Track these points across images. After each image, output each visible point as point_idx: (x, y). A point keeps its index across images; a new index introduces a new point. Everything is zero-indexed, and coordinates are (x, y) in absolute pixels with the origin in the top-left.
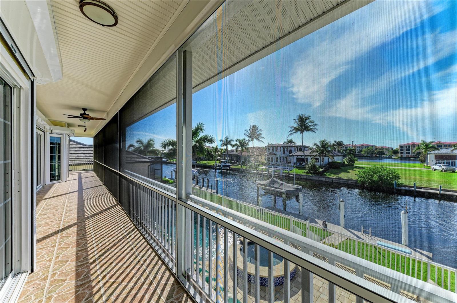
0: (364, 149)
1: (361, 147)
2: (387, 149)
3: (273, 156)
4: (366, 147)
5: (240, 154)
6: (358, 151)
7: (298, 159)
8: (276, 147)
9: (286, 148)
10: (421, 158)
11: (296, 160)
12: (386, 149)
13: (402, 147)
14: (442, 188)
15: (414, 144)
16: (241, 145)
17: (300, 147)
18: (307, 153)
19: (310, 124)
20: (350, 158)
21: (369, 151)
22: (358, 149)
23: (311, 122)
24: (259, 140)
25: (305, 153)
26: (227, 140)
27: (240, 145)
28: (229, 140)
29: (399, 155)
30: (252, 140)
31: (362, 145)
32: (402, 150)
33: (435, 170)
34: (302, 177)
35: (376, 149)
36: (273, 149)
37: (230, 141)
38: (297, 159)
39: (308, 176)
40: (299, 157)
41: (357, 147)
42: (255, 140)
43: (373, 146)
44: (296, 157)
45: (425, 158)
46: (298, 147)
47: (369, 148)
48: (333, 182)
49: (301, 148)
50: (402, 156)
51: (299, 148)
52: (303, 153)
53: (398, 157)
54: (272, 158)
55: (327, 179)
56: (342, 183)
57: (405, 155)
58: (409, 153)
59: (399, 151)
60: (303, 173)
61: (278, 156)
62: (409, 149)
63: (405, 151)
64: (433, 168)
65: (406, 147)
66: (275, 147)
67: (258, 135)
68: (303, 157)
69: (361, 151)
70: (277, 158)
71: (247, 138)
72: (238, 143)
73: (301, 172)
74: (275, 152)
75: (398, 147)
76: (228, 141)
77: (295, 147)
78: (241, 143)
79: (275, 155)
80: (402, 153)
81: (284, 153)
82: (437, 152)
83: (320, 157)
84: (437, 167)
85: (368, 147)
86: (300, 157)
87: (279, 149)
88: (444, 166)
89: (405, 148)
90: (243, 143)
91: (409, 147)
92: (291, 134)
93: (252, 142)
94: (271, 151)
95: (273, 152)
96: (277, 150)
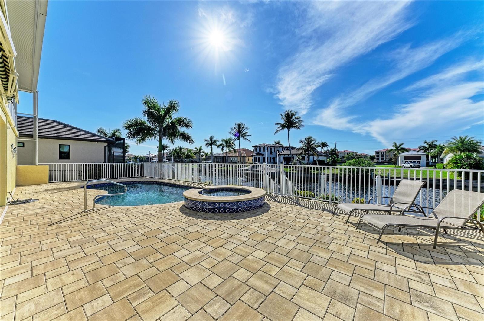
0: (346, 155)
1: (343, 154)
2: (366, 156)
3: (260, 156)
4: (348, 153)
5: (226, 156)
6: (341, 157)
8: (264, 147)
9: (273, 149)
10: (393, 160)
11: (283, 159)
12: (364, 156)
13: (377, 153)
15: (387, 150)
16: (227, 145)
17: (287, 147)
18: (294, 152)
19: (296, 120)
20: (333, 159)
21: (350, 157)
22: (341, 155)
23: (297, 118)
24: (245, 138)
25: (291, 152)
26: (211, 140)
27: (225, 145)
28: (214, 139)
29: (376, 160)
30: (239, 139)
31: (345, 152)
32: (378, 156)
33: (404, 167)
35: (356, 155)
37: (215, 141)
41: (340, 154)
42: (241, 139)
43: (353, 153)
44: (283, 156)
45: (396, 160)
46: (285, 147)
47: (350, 155)
49: (289, 148)
50: (378, 161)
51: (286, 149)
52: (289, 152)
53: (375, 163)
54: (259, 158)
57: (380, 161)
58: (383, 159)
59: (376, 156)
60: (290, 171)
61: (265, 156)
62: (384, 155)
63: (380, 157)
64: (403, 165)
66: (262, 146)
67: (245, 133)
68: (290, 156)
69: (343, 157)
71: (233, 137)
72: (224, 143)
74: (262, 152)
75: (375, 153)
76: (213, 141)
77: (283, 147)
78: (226, 142)
79: (263, 155)
80: (378, 159)
81: (271, 153)
82: (406, 154)
83: (306, 155)
84: (406, 165)
85: (349, 153)
86: (287, 156)
87: (266, 148)
88: (411, 163)
89: (380, 154)
90: (229, 142)
91: (384, 153)
92: (278, 131)
93: (238, 140)
94: (258, 151)
95: (260, 152)
96: (264, 150)
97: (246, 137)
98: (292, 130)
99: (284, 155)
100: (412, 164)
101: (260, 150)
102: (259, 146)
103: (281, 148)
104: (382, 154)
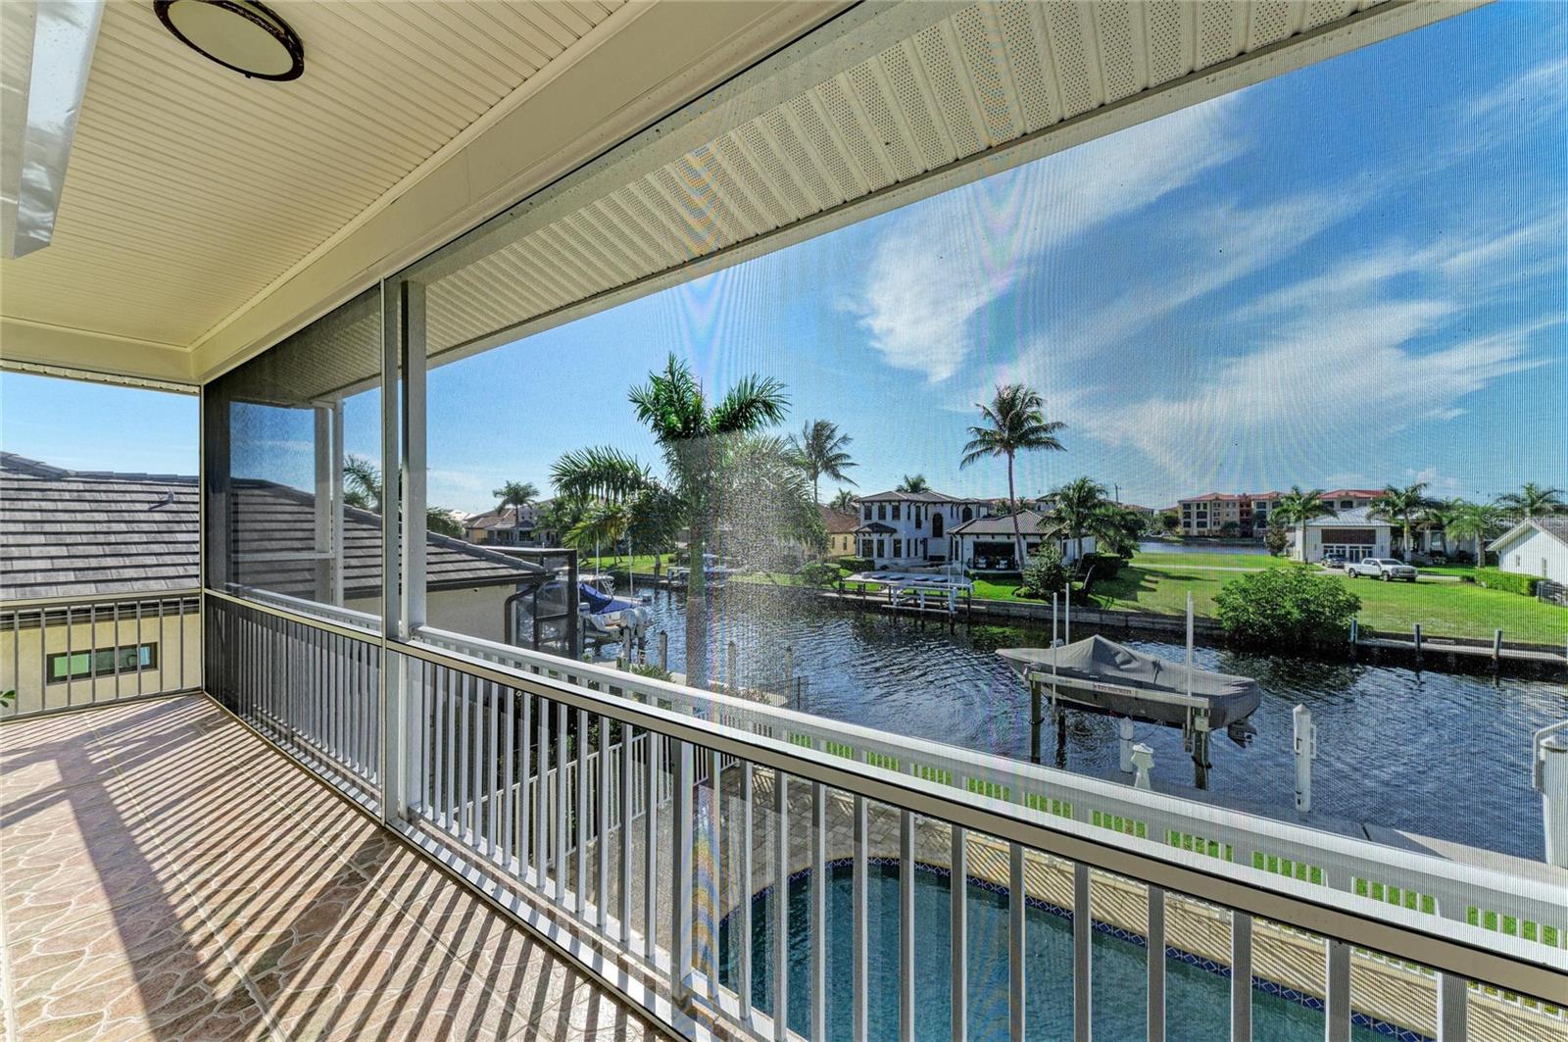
3: (886, 537)
7: (981, 549)
8: (895, 503)
9: (923, 509)
10: (1272, 539)
11: (972, 551)
13: (1186, 505)
14: (1503, 640)
15: (1217, 499)
17: (966, 504)
24: (837, 474)
29: (1180, 529)
30: (814, 477)
32: (1187, 515)
33: (1356, 576)
34: (1014, 611)
36: (882, 510)
38: (977, 546)
39: (1037, 607)
40: (983, 539)
42: (823, 476)
44: (974, 538)
46: (960, 504)
48: (1127, 626)
50: (1187, 532)
51: (961, 509)
53: (1179, 537)
54: (881, 543)
55: (1104, 616)
56: (1159, 630)
57: (1194, 531)
58: (1204, 525)
59: (1180, 516)
60: (1014, 597)
61: (902, 535)
62: (1206, 513)
63: (1194, 521)
64: (1351, 570)
65: (1198, 506)
66: (890, 502)
67: (839, 456)
68: (1000, 540)
70: (897, 542)
73: (1004, 593)
74: (889, 521)
75: (1176, 505)
79: (893, 531)
80: (1187, 525)
82: (1326, 521)
84: (1364, 567)
86: (987, 539)
87: (901, 509)
89: (1194, 510)
91: (1205, 508)
92: (972, 456)
93: (813, 482)
94: (875, 518)
95: (882, 522)
96: (896, 515)
97: (843, 471)
98: (1020, 452)
99: (978, 535)
100: (1389, 568)
101: (882, 516)
102: (881, 502)
103: (948, 508)
104: (1202, 509)
